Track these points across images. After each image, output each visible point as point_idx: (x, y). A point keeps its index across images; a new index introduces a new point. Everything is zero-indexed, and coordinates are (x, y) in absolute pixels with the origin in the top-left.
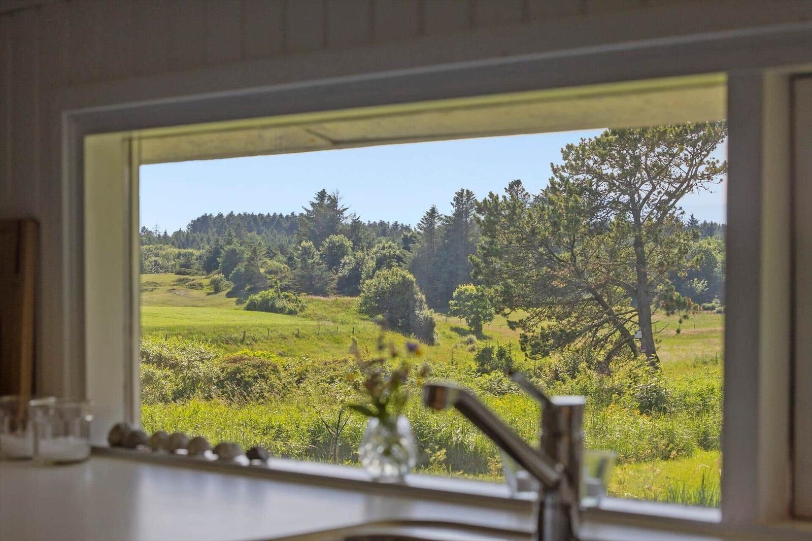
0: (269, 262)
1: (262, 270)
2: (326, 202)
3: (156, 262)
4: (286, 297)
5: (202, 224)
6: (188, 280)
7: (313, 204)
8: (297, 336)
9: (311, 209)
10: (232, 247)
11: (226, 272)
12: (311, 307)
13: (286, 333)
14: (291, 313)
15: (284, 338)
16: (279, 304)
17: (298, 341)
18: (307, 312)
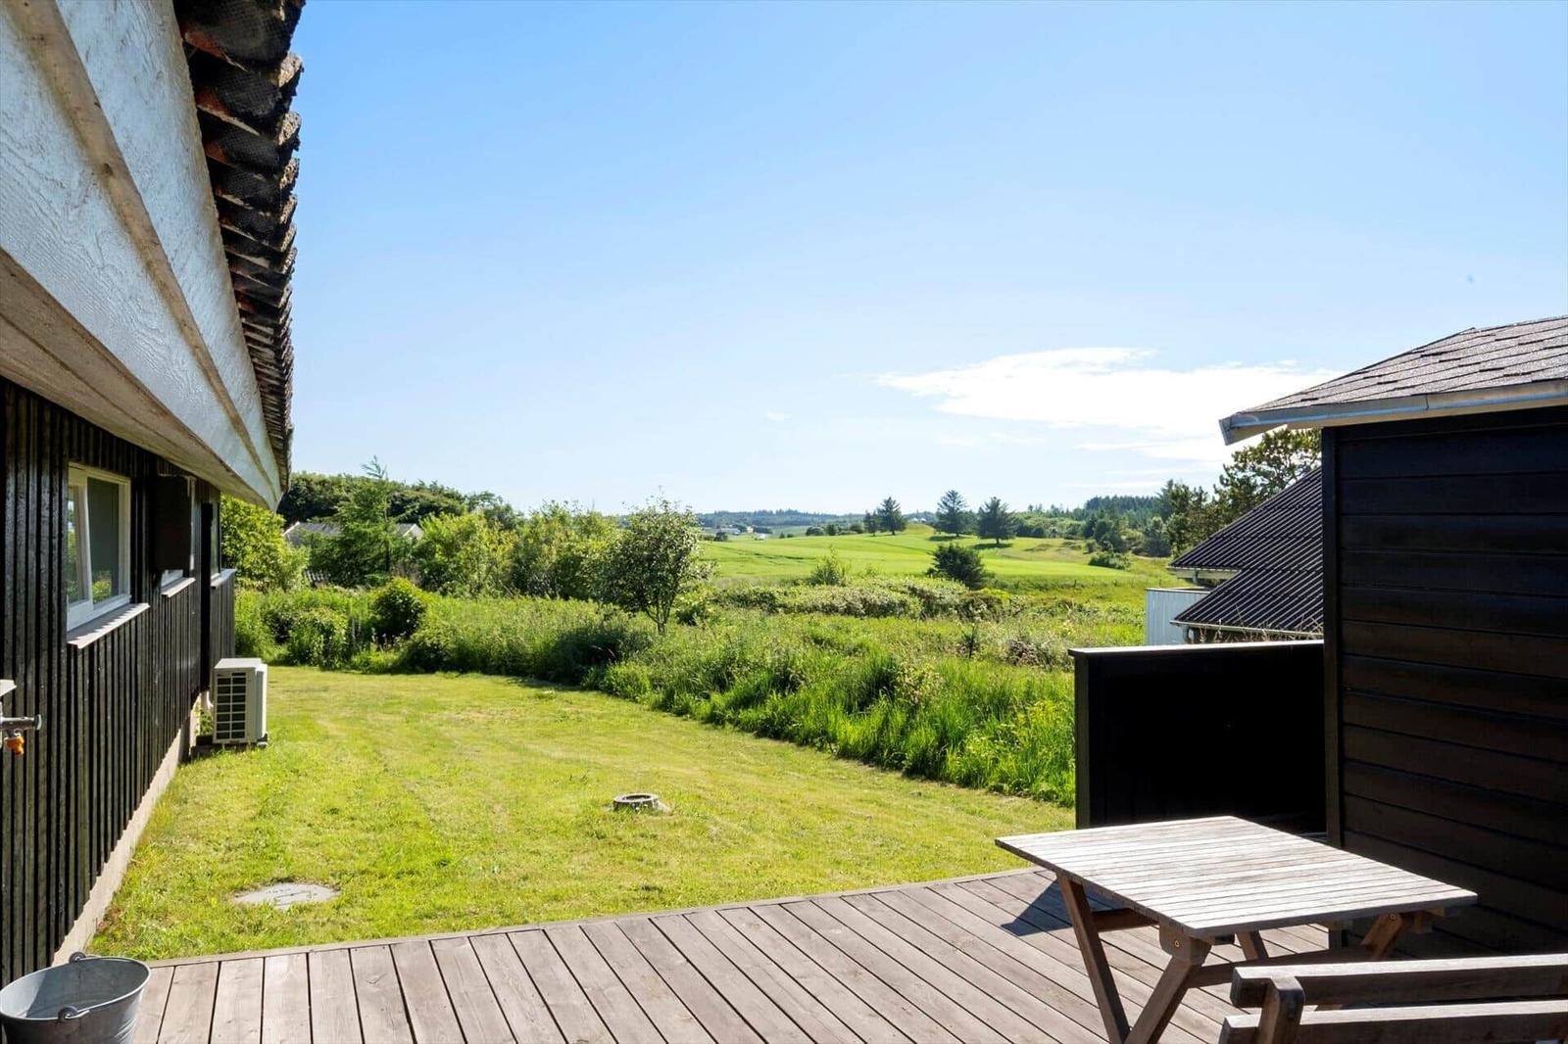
0: (1130, 531)
1: (1124, 537)
2: (1173, 488)
3: (1054, 530)
4: (1118, 557)
5: (1094, 503)
6: (1071, 544)
7: (1163, 490)
8: (1116, 585)
9: (1162, 494)
10: (1103, 520)
11: (1097, 538)
12: (1135, 565)
13: (1107, 582)
14: (1120, 568)
15: (1106, 585)
16: (1112, 562)
17: (1116, 589)
18: (1132, 567)
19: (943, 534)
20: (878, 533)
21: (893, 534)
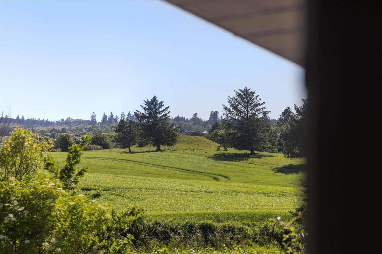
19: (231, 151)
20: (134, 148)
21: (158, 150)
